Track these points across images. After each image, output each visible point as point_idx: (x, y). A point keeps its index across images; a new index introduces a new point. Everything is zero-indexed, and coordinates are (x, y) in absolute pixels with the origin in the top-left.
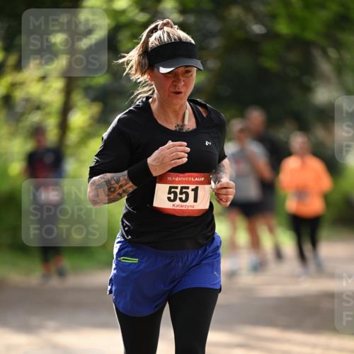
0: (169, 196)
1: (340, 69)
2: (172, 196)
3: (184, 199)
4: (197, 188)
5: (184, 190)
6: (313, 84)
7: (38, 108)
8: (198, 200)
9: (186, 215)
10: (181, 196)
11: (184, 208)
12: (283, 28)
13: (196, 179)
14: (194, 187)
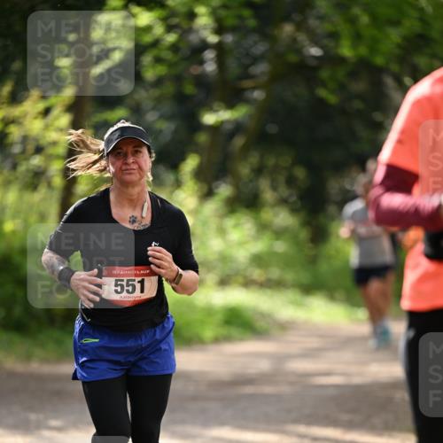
7: (39, 150)
12: (346, 51)
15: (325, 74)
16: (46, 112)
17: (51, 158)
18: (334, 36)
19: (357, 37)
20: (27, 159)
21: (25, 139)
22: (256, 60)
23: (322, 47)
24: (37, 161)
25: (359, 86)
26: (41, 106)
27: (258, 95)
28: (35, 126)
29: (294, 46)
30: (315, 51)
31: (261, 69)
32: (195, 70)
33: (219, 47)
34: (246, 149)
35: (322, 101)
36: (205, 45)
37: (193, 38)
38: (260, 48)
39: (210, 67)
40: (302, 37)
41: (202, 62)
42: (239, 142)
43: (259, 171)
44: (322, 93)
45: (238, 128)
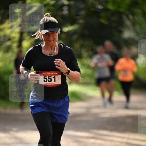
0: (44, 80)
1: (134, 24)
2: (45, 80)
3: (50, 81)
5: (50, 78)
6: (123, 30)
7: (9, 39)
8: (56, 81)
9: (51, 87)
10: (49, 80)
11: (50, 84)
12: (110, 7)
13: (54, 74)
14: (53, 76)
15: (103, 14)
17: (13, 42)
18: (106, 2)
19: (114, 2)
21: (5, 36)
22: (81, 9)
24: (8, 43)
27: (81, 21)
28: (8, 32)
29: (93, 6)
30: (100, 7)
31: (82, 13)
32: (60, 13)
34: (77, 39)
35: (102, 24)
36: (64, 5)
37: (59, 3)
38: (82, 6)
39: (65, 12)
42: (75, 37)
43: (82, 46)
44: (103, 21)
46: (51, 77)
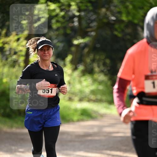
4: (52, 89)
7: (15, 53)
8: (52, 93)
12: (124, 18)
13: (52, 86)
14: (51, 88)
15: (117, 26)
16: (18, 40)
17: (19, 56)
18: (120, 13)
19: (128, 13)
20: (11, 56)
21: (11, 49)
22: (92, 21)
23: (115, 17)
24: (15, 57)
25: (129, 31)
26: (16, 38)
27: (93, 34)
28: (14, 45)
29: (106, 16)
30: (113, 18)
31: (94, 24)
32: (71, 25)
33: (79, 17)
34: (89, 53)
35: (116, 36)
36: (74, 16)
37: (70, 14)
38: (94, 17)
39: (76, 24)
40: (108, 13)
41: (73, 22)
42: (86, 50)
43: (93, 61)
44: (116, 33)
45: (86, 45)
46: (49, 89)
